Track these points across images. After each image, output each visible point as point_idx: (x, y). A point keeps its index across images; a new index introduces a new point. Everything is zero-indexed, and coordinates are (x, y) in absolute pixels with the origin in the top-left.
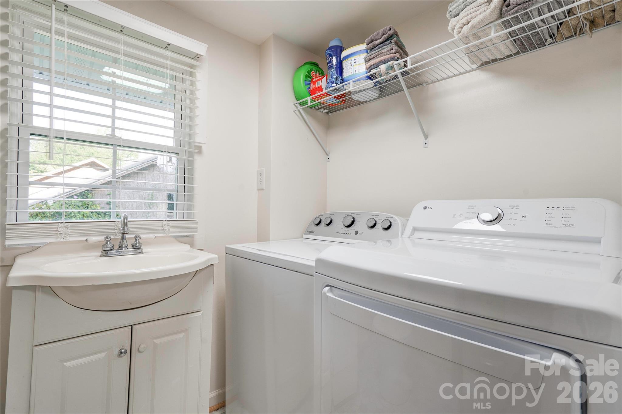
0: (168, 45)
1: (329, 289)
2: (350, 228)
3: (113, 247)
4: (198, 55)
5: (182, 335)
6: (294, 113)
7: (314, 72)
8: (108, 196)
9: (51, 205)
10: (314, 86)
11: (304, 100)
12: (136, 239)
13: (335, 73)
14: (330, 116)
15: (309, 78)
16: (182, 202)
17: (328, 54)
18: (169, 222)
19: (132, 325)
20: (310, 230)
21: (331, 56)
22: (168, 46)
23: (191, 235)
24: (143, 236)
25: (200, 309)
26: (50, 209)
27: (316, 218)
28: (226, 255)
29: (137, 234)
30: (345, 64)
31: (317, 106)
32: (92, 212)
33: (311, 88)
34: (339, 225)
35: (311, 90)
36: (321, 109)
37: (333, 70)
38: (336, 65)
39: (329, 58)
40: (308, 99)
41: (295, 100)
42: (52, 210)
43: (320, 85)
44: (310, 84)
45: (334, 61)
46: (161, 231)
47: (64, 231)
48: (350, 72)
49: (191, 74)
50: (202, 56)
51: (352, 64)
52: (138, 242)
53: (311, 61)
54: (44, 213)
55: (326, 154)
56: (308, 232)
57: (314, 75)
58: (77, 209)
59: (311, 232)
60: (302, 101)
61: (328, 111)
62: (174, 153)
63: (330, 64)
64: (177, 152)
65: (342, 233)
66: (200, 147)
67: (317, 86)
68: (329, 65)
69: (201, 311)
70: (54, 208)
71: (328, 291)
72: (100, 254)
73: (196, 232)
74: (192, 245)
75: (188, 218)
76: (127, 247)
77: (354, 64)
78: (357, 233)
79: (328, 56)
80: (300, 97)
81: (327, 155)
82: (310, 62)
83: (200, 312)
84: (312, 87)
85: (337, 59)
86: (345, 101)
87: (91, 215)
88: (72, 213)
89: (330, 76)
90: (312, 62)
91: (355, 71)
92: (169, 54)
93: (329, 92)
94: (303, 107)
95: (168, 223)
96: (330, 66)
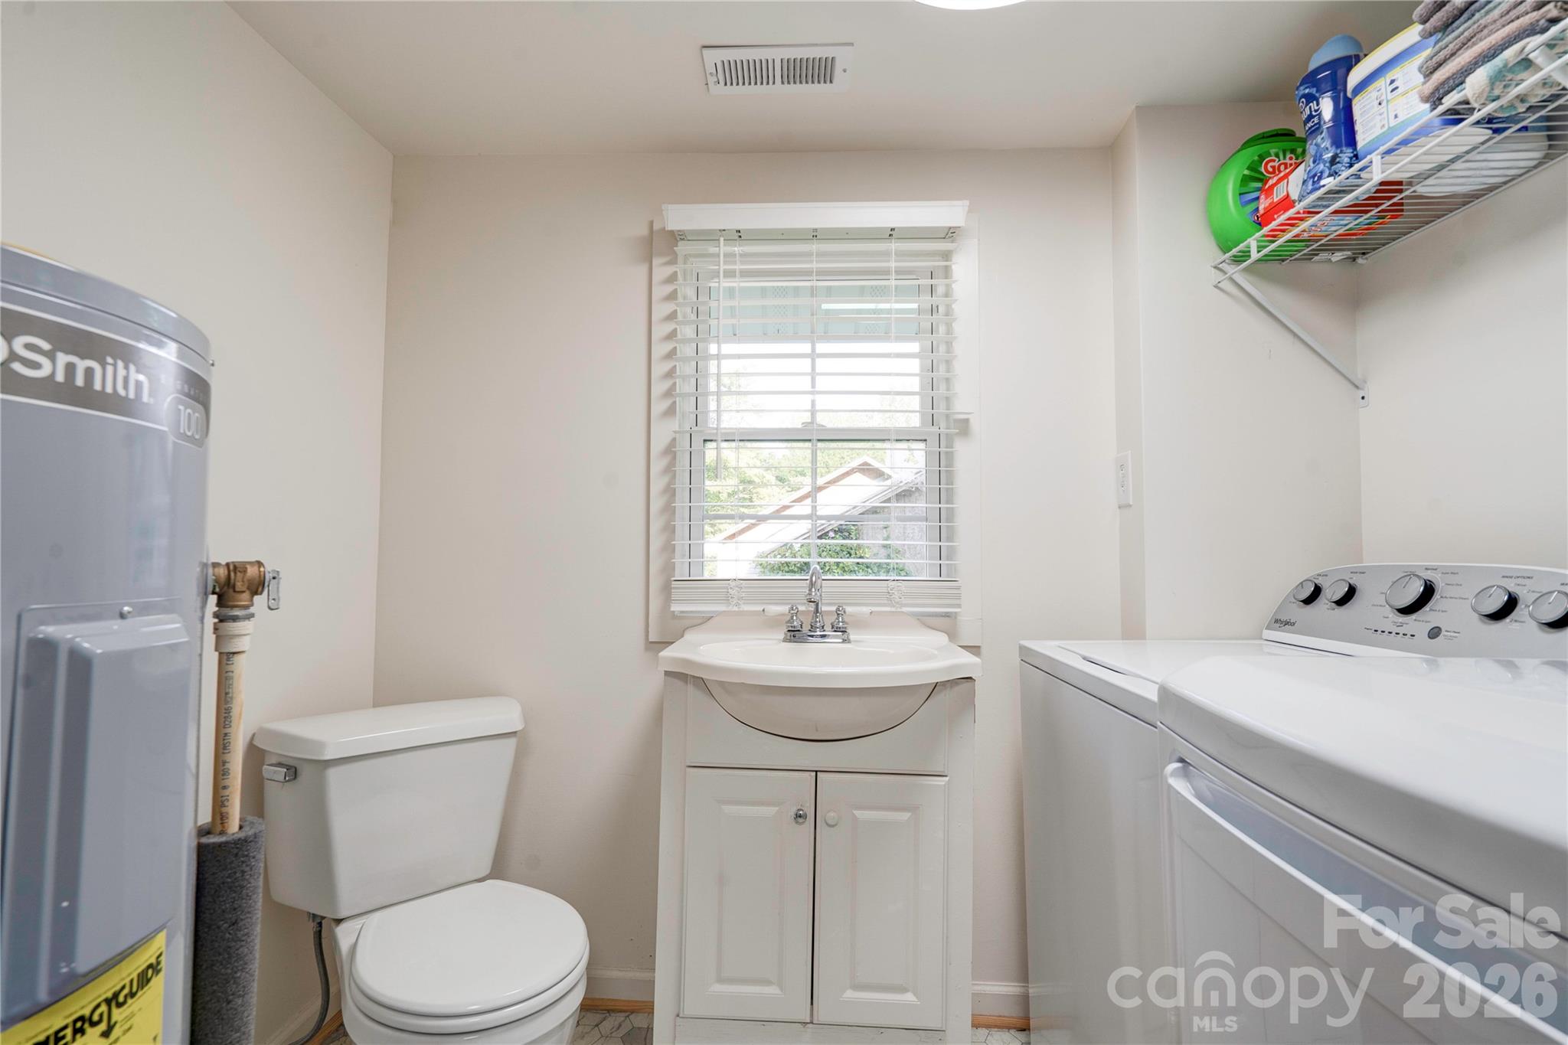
0: (891, 230)
1: (1178, 768)
2: (1414, 616)
3: (801, 625)
4: (950, 228)
5: (905, 816)
6: (1216, 290)
7: (1274, 158)
8: (885, 530)
9: (797, 550)
10: (1269, 201)
11: (1241, 247)
12: (838, 614)
13: (1328, 145)
14: (1361, 265)
15: (1256, 179)
16: (936, 541)
17: (1304, 96)
18: (899, 584)
19: (816, 772)
20: (1284, 618)
21: (1310, 98)
22: (891, 233)
23: (951, 613)
24: (849, 609)
25: (944, 772)
26: (795, 557)
27: (1302, 583)
28: (1020, 663)
29: (841, 605)
30: (1360, 108)
31: (1299, 251)
32: (858, 563)
33: (1261, 208)
34: (1372, 607)
35: (1263, 215)
36: (1317, 255)
37: (1319, 139)
38: (1334, 119)
39: (1306, 107)
40: (1249, 242)
41: (1220, 253)
42: (799, 559)
43: (1285, 193)
44: (1258, 198)
45: (1327, 108)
46: (886, 602)
47: (736, 593)
48: (1379, 125)
49: (947, 272)
50: (959, 227)
51: (1384, 97)
52: (841, 620)
53: (1261, 132)
54: (788, 564)
55: (1350, 386)
56: (1276, 621)
57: (1273, 167)
58: (834, 558)
59: (1287, 623)
60: (1234, 251)
61: (1349, 253)
62: (921, 440)
63: (1309, 125)
64: (923, 438)
65: (1383, 632)
66: (967, 421)
67: (1275, 200)
68: (1307, 128)
69: (946, 776)
70: (802, 557)
71: (1174, 773)
72: (782, 636)
73: (959, 606)
74: (952, 635)
75: (948, 576)
76: (823, 627)
77: (1389, 98)
78: (1434, 633)
79: (1303, 102)
80: (1229, 243)
81: (1357, 387)
82: (1260, 134)
83: (944, 778)
84: (1263, 204)
85: (1335, 100)
86: (1402, 204)
87: (856, 568)
88: (827, 564)
89: (1312, 159)
90: (1264, 133)
91: (1396, 116)
92: (893, 246)
93: (1314, 207)
94: (1242, 265)
95: (898, 586)
96: (1310, 128)
